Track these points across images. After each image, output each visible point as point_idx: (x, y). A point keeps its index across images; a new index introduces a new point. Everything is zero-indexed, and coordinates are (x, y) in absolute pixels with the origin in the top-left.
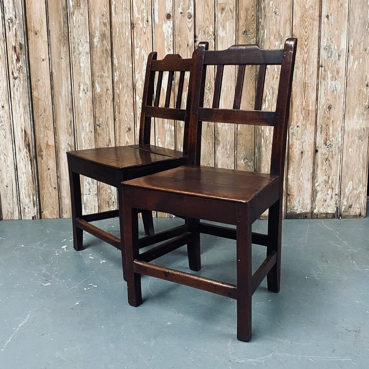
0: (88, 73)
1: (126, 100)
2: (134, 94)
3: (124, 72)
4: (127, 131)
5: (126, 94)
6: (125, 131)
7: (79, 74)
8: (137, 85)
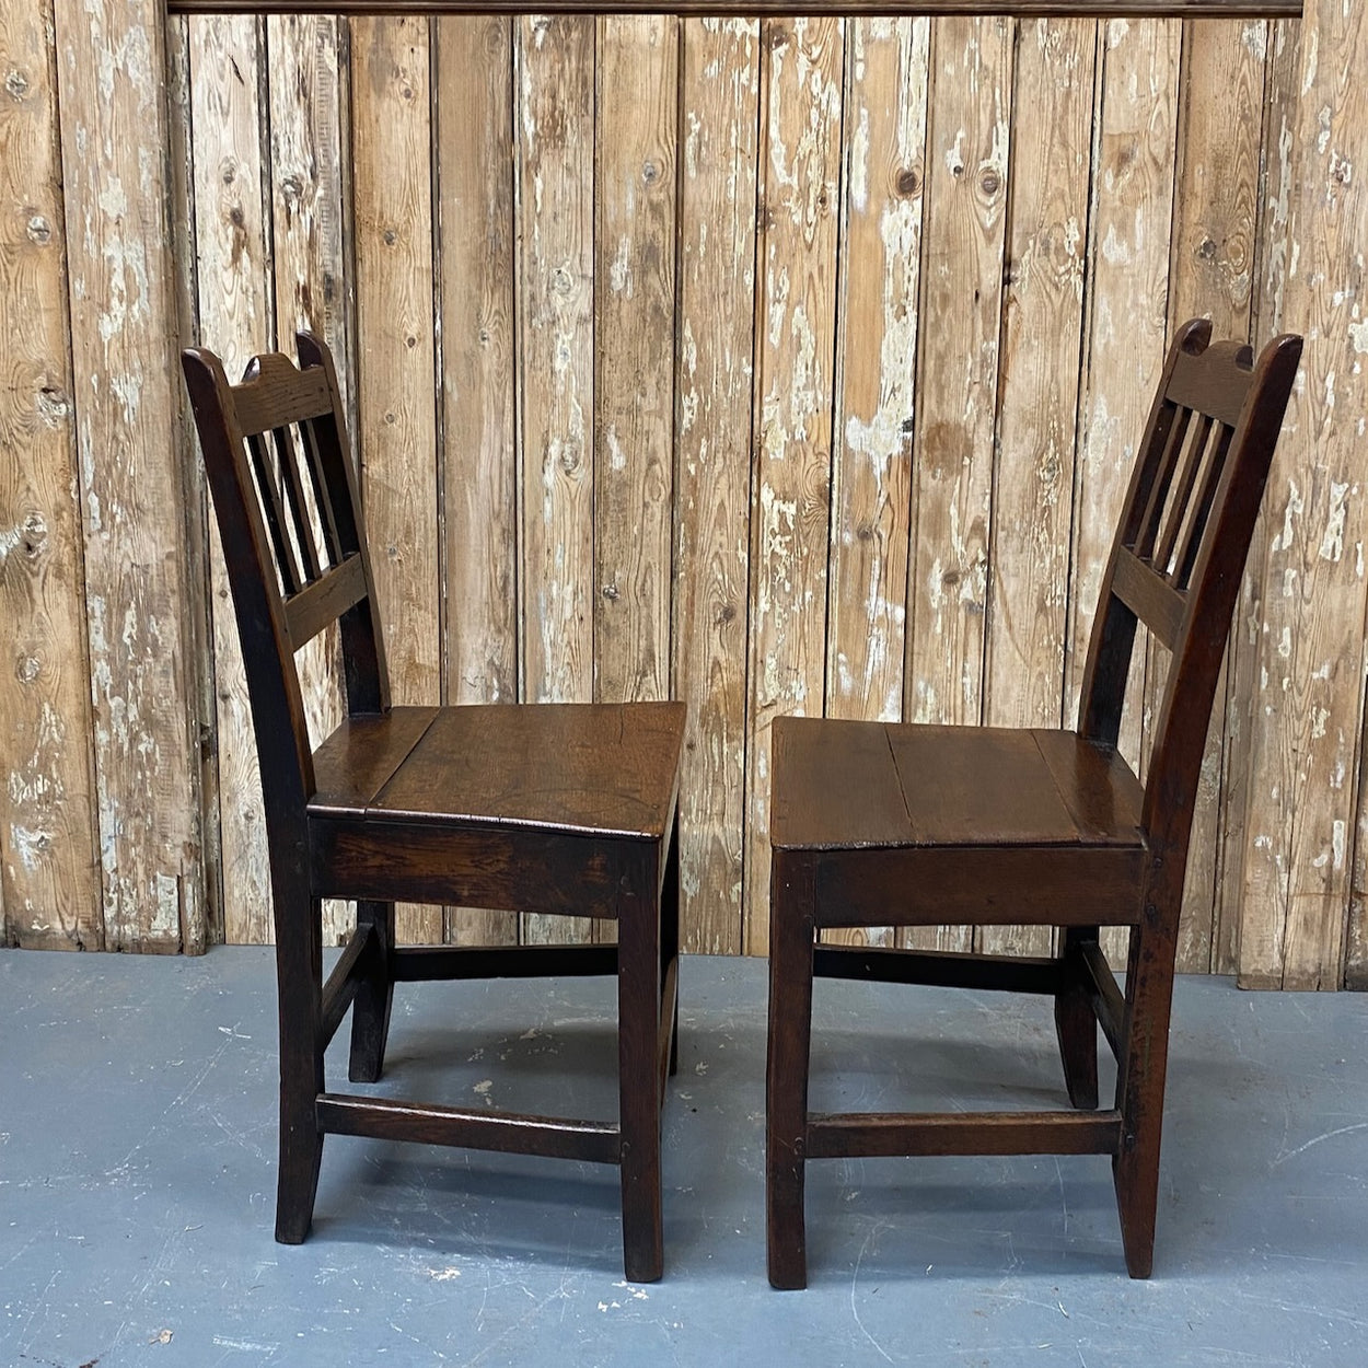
0: (582, 397)
1: (722, 504)
2: (755, 478)
3: (722, 393)
4: (720, 621)
5: (723, 480)
6: (712, 621)
7: (548, 399)
8: (767, 445)
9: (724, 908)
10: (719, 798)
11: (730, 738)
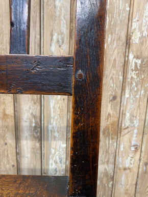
0: (66, 17)
1: (115, 60)
2: (127, 50)
3: (117, 18)
4: (111, 101)
5: (116, 51)
6: (109, 100)
7: (53, 17)
8: (133, 38)
9: (107, 188)
10: (107, 157)
11: (112, 139)
